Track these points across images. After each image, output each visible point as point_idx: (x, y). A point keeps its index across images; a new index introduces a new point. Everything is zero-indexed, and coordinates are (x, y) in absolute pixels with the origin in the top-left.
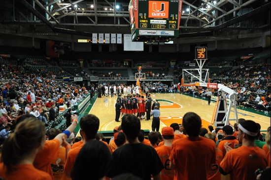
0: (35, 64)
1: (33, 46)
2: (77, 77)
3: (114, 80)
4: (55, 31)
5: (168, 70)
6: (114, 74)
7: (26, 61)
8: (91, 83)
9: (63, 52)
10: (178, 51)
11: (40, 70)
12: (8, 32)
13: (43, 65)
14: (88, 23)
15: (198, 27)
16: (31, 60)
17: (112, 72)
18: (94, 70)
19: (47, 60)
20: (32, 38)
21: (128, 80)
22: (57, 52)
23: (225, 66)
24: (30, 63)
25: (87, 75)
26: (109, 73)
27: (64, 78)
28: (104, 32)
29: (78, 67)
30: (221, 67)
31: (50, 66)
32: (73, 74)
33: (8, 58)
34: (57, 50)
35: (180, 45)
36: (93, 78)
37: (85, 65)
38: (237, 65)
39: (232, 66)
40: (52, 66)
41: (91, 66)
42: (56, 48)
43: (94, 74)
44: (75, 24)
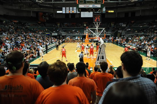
0: (31, 26)
1: (32, 15)
2: (54, 33)
3: (75, 35)
4: (41, 7)
5: (109, 28)
6: (76, 31)
7: (26, 24)
8: (62, 36)
9: (48, 19)
10: (116, 17)
11: (33, 29)
12: (17, 8)
13: (36, 26)
14: (60, 1)
15: (127, 2)
16: (29, 24)
17: (75, 30)
18: (65, 29)
19: (38, 23)
20: (30, 11)
21: (84, 35)
22: (44, 19)
23: (144, 26)
24: (29, 25)
25: (60, 32)
26: (73, 31)
27: (46, 34)
28: (69, 7)
29: (56, 27)
30: (141, 27)
31: (40, 27)
32: (52, 31)
33: (17, 23)
34: (44, 18)
35: (118, 13)
36: (64, 34)
37: (60, 26)
38: (152, 26)
39: (148, 26)
40: (41, 27)
41: (64, 26)
42: (43, 17)
43: (65, 31)
44: (53, 2)
